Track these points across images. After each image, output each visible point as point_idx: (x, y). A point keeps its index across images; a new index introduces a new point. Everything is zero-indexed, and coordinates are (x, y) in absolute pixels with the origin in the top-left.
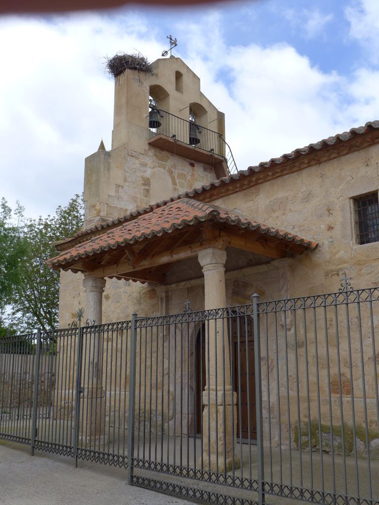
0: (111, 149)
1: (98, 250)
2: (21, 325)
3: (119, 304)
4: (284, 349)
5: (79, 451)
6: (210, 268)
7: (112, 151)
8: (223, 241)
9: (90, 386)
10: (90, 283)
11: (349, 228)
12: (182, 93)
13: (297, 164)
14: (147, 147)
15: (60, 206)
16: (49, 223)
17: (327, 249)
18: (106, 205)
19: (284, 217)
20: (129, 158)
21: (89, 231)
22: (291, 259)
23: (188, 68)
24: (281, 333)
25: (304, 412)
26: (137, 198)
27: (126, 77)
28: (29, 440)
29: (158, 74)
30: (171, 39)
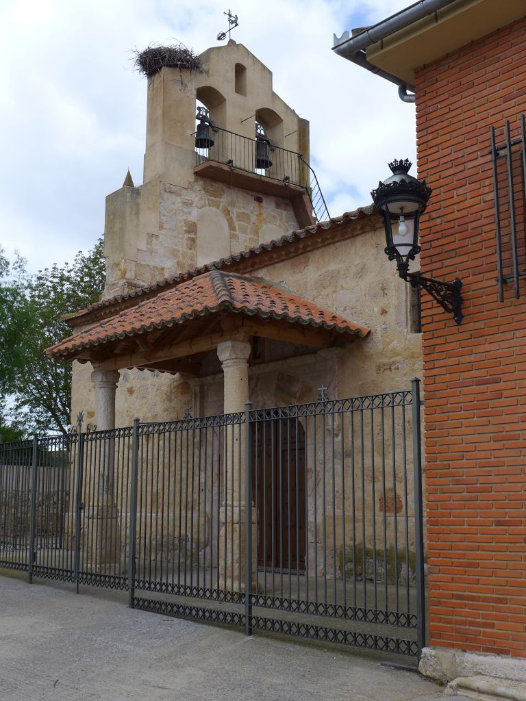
0: (141, 183)
1: (104, 339)
2: (29, 423)
3: (146, 400)
4: (331, 459)
5: (80, 575)
6: (229, 365)
7: (142, 186)
8: (245, 332)
9: (100, 504)
10: (99, 378)
11: (404, 312)
12: (245, 95)
13: (349, 230)
14: (192, 179)
15: (80, 252)
16: (67, 274)
17: (380, 338)
18: (134, 263)
19: (334, 295)
20: (166, 196)
21: (107, 304)
22: (339, 348)
23: (254, 57)
24: (328, 440)
25: (349, 534)
26: (179, 251)
27: (162, 78)
28: (26, 565)
29: (209, 70)
30: (230, 15)
